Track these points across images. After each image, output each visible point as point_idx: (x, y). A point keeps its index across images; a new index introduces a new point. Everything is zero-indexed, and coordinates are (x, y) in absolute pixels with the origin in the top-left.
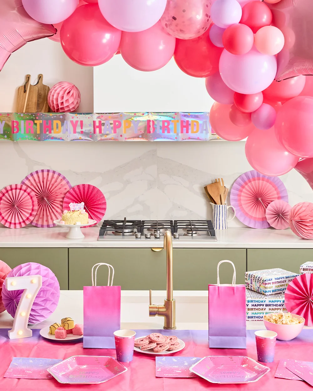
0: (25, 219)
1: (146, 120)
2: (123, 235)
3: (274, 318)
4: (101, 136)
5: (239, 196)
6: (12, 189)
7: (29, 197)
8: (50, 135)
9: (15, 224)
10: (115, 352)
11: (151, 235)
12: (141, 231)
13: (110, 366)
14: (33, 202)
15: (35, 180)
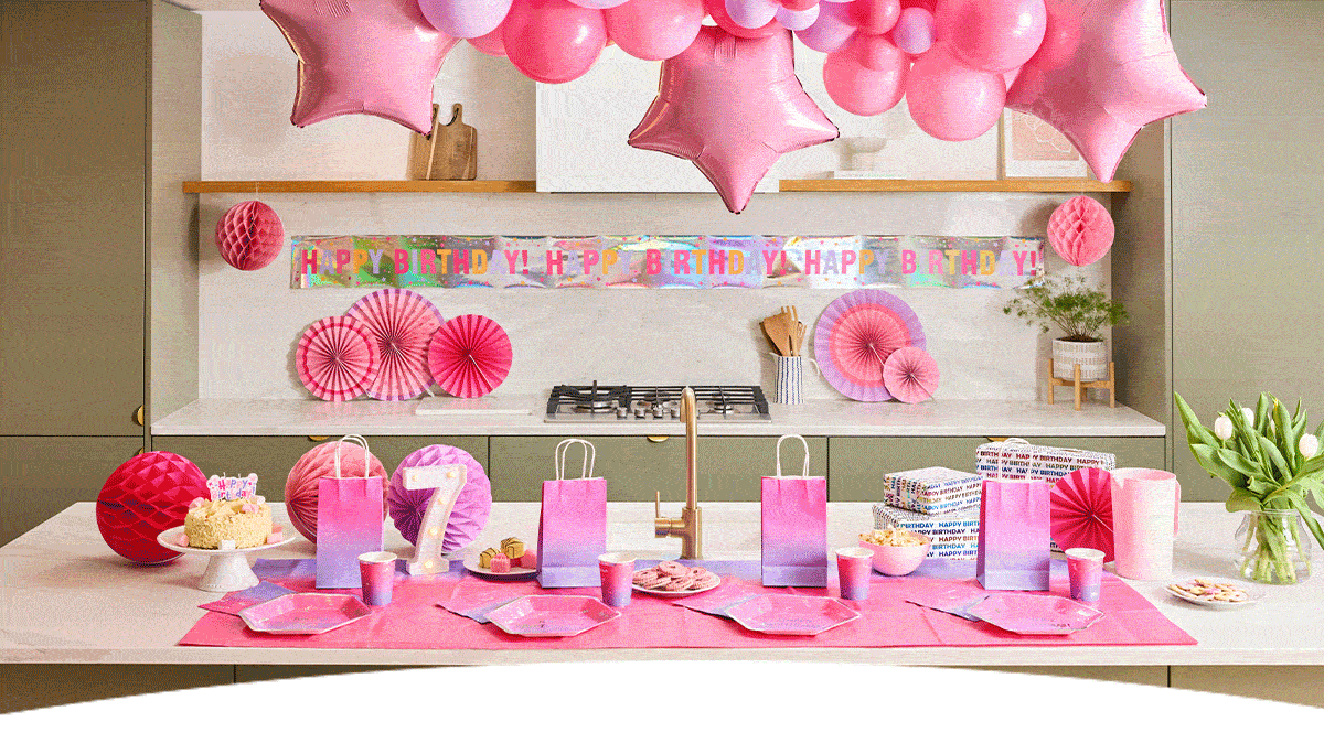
0: (358, 380)
1: (645, 249)
2: (593, 412)
3: (877, 536)
4: (562, 279)
5: (831, 338)
6: (324, 328)
7: (360, 338)
8: (467, 276)
9: (342, 392)
10: (599, 592)
11: (646, 412)
12: (626, 404)
13: (590, 610)
14: (369, 346)
15: (372, 310)
